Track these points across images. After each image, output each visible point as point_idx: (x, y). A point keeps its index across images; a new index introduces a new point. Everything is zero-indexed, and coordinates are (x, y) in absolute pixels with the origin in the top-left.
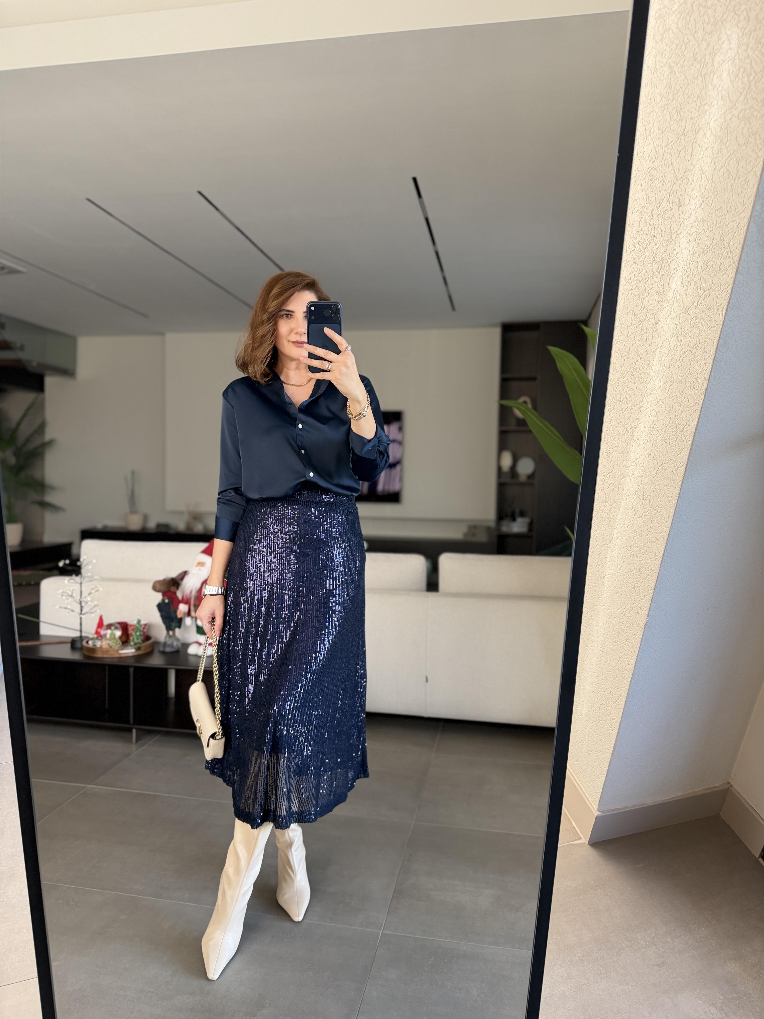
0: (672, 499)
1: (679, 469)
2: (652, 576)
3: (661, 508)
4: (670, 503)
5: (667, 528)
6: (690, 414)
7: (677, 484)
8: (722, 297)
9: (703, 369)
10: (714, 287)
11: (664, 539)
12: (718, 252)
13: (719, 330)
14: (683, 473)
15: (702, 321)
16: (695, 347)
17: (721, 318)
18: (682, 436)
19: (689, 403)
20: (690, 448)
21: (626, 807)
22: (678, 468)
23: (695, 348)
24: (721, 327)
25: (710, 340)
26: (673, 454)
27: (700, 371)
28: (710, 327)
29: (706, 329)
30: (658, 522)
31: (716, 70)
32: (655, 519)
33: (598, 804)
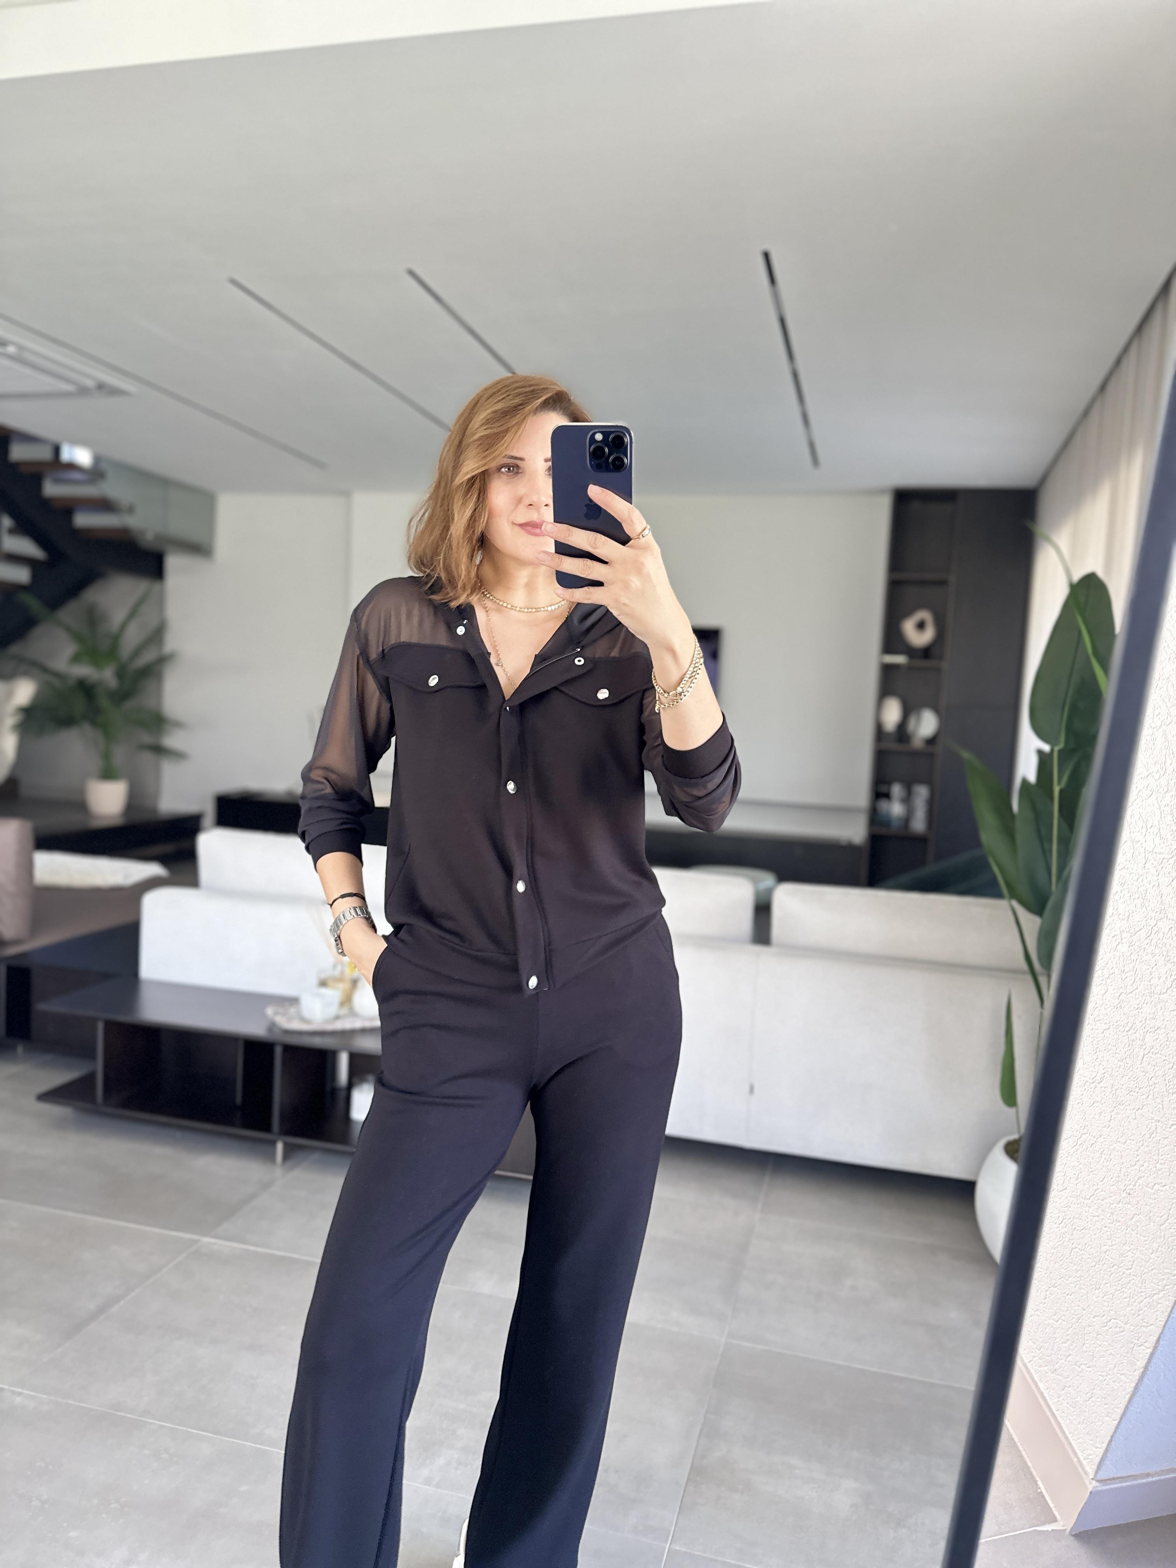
33: (1095, 1467)
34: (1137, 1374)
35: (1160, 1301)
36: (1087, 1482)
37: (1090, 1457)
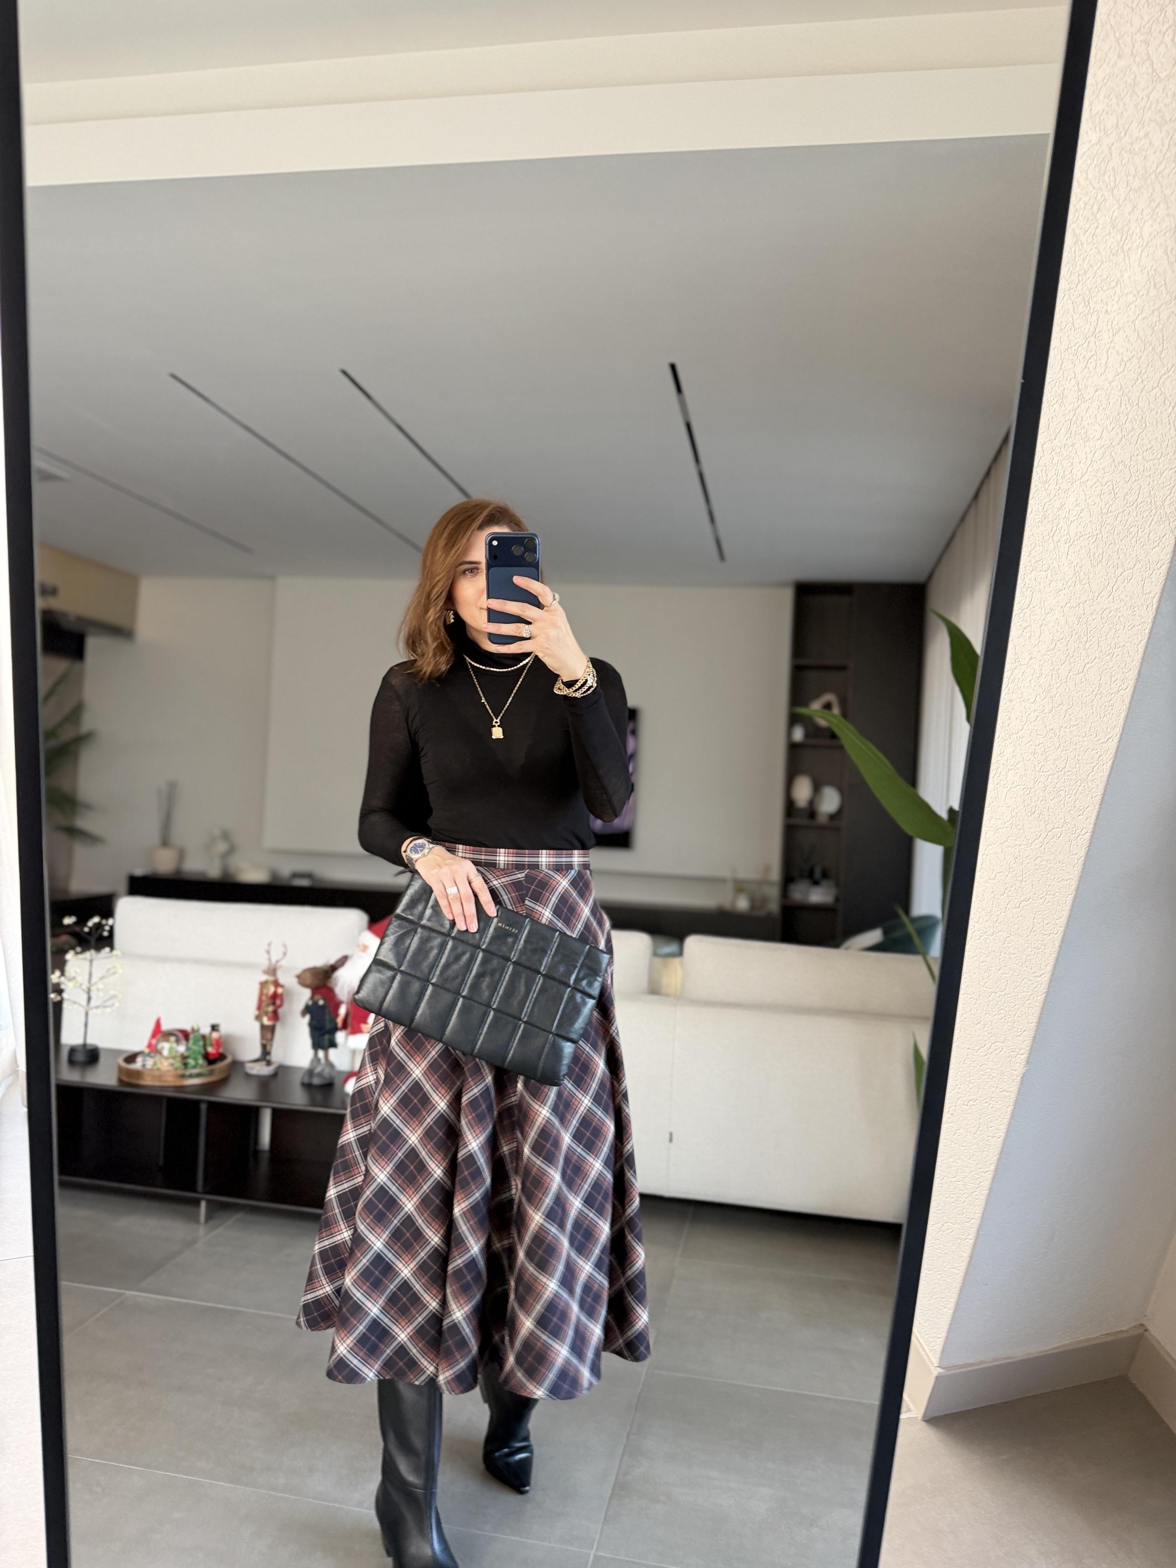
0: (1067, 883)
1: (1080, 837)
2: (1034, 1001)
3: (1051, 896)
4: (1065, 890)
5: (1059, 928)
6: (1098, 755)
7: (1076, 860)
8: (1152, 582)
9: (1120, 688)
10: (1138, 565)
11: (1054, 945)
12: (1147, 513)
13: (1147, 631)
14: (1087, 844)
15: (1119, 614)
16: (1107, 653)
17: (1150, 613)
18: (1086, 787)
19: (1098, 738)
20: (1097, 807)
21: (982, 1362)
22: (1078, 836)
23: (1108, 655)
24: (1149, 627)
25: (1132, 645)
26: (1071, 814)
27: (1115, 691)
28: (1133, 625)
29: (1126, 627)
30: (1045, 917)
31: (1146, 246)
32: (1039, 913)
33: (938, 1356)
34: (965, 1264)
35: (977, 1197)
36: (932, 1368)
37: (934, 1348)
